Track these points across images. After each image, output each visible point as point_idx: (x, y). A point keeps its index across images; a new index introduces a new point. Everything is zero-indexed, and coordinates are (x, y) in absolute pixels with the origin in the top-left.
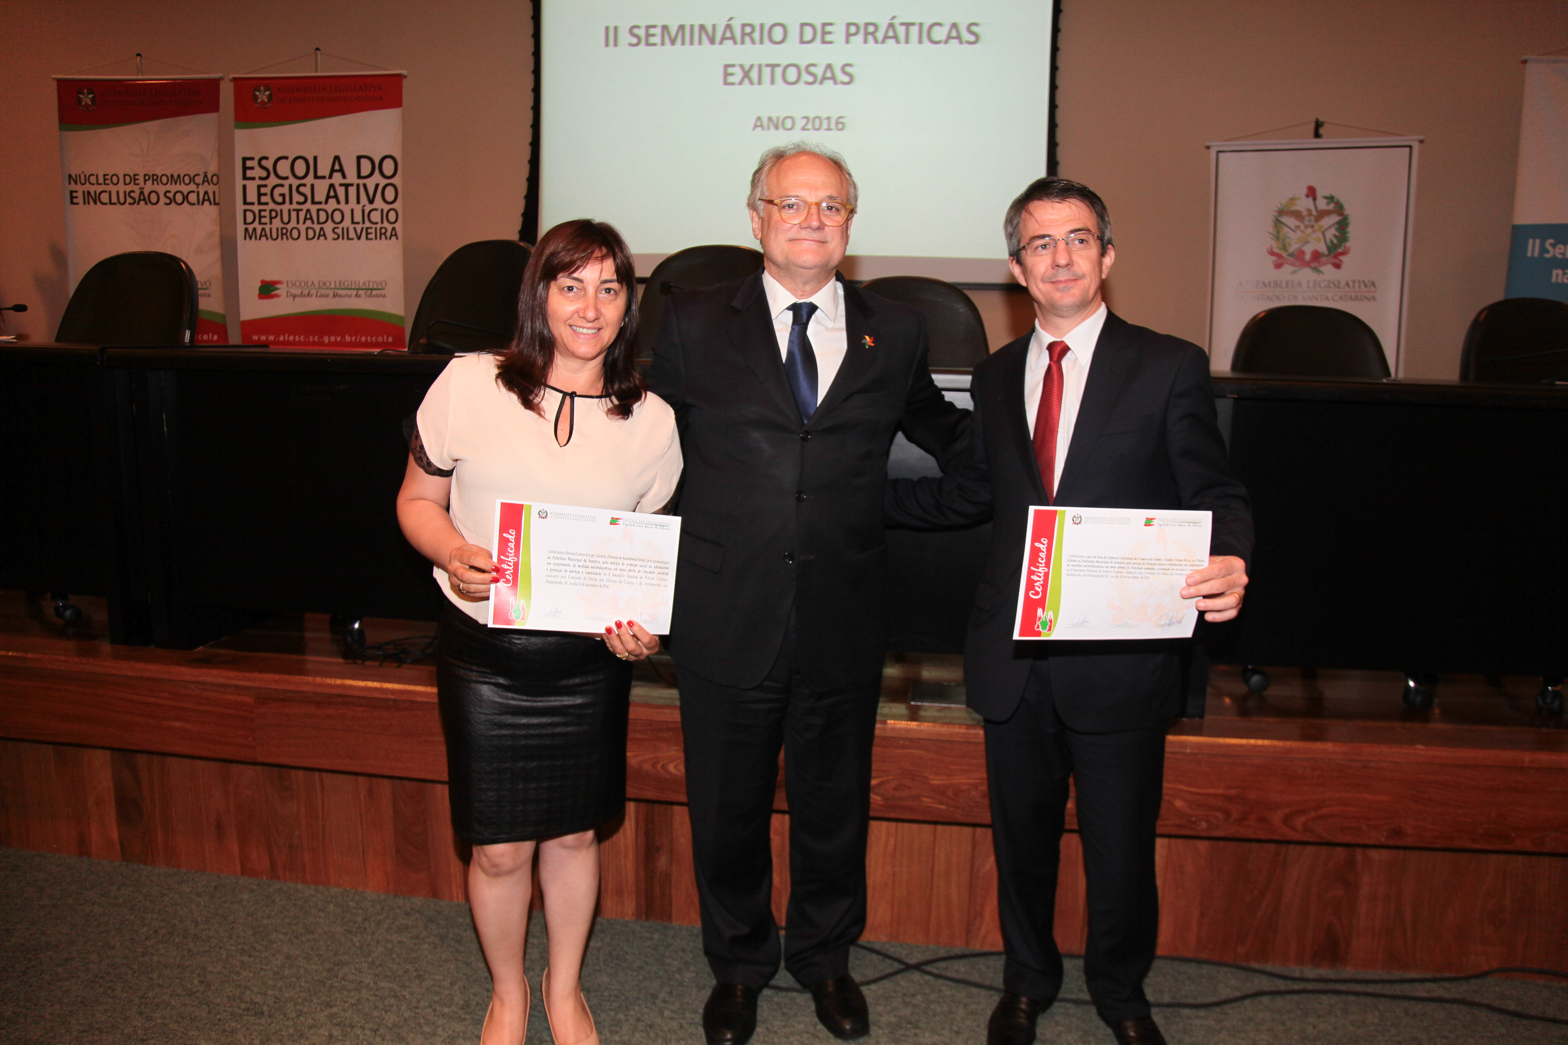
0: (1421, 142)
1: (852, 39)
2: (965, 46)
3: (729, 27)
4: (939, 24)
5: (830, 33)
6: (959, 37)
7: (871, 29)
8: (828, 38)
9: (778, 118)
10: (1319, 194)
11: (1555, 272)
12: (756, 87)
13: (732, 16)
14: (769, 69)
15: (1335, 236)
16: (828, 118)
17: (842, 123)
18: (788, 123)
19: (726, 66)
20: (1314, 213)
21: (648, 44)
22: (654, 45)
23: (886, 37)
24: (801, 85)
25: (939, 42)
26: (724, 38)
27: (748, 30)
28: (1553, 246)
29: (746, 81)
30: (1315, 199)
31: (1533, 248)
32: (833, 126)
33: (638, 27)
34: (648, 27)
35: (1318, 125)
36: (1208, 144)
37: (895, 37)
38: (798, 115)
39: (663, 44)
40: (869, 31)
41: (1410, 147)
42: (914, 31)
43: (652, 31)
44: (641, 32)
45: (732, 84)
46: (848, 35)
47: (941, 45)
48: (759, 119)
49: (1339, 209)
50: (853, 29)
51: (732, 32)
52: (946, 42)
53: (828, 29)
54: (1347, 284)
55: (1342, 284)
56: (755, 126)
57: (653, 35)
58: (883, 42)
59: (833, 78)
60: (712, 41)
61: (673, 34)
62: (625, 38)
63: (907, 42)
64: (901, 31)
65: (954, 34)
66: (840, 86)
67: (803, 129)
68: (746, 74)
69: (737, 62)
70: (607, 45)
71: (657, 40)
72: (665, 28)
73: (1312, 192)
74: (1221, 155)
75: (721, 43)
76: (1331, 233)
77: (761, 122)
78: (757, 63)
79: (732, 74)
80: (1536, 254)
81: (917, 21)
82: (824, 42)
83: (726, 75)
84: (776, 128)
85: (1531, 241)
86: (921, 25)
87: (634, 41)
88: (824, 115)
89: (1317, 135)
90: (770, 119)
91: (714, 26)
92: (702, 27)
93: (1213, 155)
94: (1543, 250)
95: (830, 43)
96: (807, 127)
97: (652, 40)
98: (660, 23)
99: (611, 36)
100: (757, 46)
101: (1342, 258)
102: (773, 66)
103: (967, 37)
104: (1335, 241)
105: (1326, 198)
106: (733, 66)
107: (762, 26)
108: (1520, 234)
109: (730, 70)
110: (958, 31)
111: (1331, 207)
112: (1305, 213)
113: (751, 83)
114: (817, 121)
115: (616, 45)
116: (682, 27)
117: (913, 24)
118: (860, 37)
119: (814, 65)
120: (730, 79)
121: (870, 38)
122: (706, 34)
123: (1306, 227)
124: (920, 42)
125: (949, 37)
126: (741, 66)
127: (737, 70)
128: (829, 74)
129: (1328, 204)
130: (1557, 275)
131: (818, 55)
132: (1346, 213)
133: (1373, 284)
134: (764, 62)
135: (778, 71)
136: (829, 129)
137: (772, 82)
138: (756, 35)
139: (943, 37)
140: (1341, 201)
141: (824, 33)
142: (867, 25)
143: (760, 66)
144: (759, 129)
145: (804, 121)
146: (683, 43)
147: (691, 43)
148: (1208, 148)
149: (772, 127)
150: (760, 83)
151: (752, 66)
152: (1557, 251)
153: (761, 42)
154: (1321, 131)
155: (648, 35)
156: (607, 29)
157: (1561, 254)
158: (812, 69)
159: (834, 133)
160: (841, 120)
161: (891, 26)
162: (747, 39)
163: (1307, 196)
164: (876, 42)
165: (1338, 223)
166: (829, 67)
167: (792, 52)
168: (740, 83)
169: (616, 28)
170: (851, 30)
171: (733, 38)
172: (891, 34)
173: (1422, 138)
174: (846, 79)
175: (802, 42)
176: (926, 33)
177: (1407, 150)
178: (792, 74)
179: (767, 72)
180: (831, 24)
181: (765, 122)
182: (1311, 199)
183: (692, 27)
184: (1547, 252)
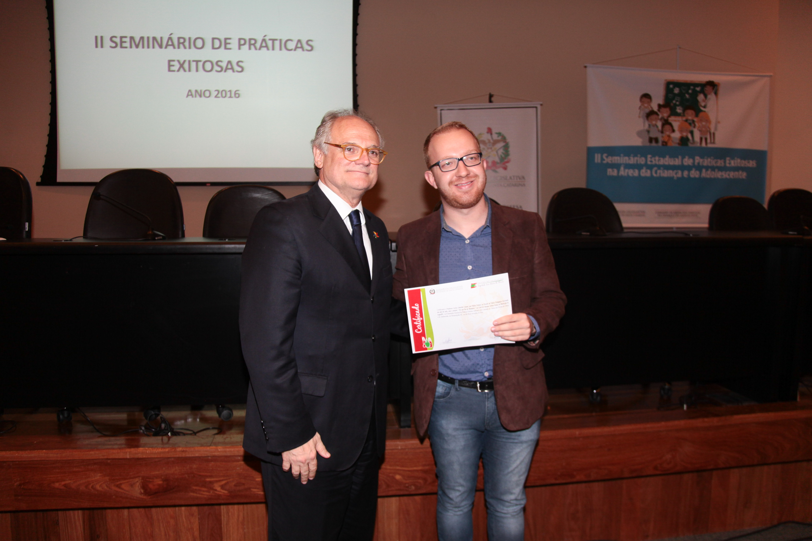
0: (541, 105)
1: (242, 47)
2: (306, 52)
3: (170, 39)
4: (291, 40)
5: (229, 44)
6: (302, 47)
7: (253, 42)
8: (228, 46)
9: (201, 91)
10: (494, 131)
11: (608, 170)
12: (187, 73)
13: (172, 33)
14: (195, 63)
15: (503, 153)
16: (230, 91)
17: (237, 94)
18: (207, 94)
19: (169, 61)
20: (492, 141)
21: (121, 47)
22: (126, 47)
23: (261, 47)
24: (213, 72)
25: (291, 50)
26: (167, 45)
27: (182, 41)
28: (607, 157)
29: (181, 69)
30: (491, 134)
31: (597, 158)
32: (233, 95)
33: (115, 37)
34: (121, 38)
35: (491, 96)
36: (436, 106)
37: (266, 46)
38: (212, 89)
39: (131, 47)
40: (252, 43)
41: (536, 107)
42: (277, 43)
43: (124, 40)
44: (118, 40)
45: (174, 71)
46: (240, 45)
47: (292, 52)
48: (190, 91)
49: (504, 139)
50: (242, 42)
51: (172, 42)
52: (295, 50)
53: (228, 41)
54: (511, 178)
55: (508, 178)
56: (188, 96)
57: (125, 42)
58: (260, 49)
59: (232, 68)
60: (161, 47)
61: (137, 41)
62: (107, 43)
63: (273, 49)
64: (270, 43)
65: (299, 45)
66: (236, 73)
67: (216, 97)
68: (182, 66)
69: (176, 59)
70: (96, 47)
71: (127, 44)
72: (132, 38)
73: (490, 131)
74: (443, 112)
75: (166, 48)
76: (501, 152)
77: (191, 93)
78: (187, 59)
79: (173, 66)
80: (599, 161)
81: (279, 38)
82: (226, 48)
83: (170, 66)
84: (200, 96)
85: (596, 155)
86: (281, 40)
87: (114, 45)
88: (227, 90)
89: (490, 101)
90: (196, 91)
91: (161, 38)
92: (154, 39)
93: (439, 112)
94: (602, 159)
95: (230, 49)
96: (218, 96)
97: (124, 45)
98: (129, 35)
99: (99, 42)
100: (187, 50)
101: (507, 164)
102: (197, 62)
103: (306, 47)
104: (503, 156)
105: (497, 133)
106: (173, 61)
107: (190, 39)
108: (591, 151)
109: (172, 63)
110: (301, 44)
111: (500, 138)
112: (487, 141)
113: (185, 71)
114: (224, 93)
115: (102, 47)
116: (142, 38)
117: (276, 40)
118: (247, 46)
119: (221, 61)
120: (172, 68)
121: (252, 47)
122: (157, 42)
123: (488, 148)
124: (281, 49)
125: (296, 48)
126: (179, 61)
127: (176, 63)
128: (229, 67)
129: (498, 137)
130: (610, 171)
131: (223, 55)
132: (508, 141)
133: (523, 178)
134: (191, 59)
135: (200, 64)
136: (230, 97)
137: (197, 71)
138: (187, 44)
139: (293, 47)
140: (505, 135)
141: (226, 44)
142: (250, 40)
143: (189, 61)
144: (190, 97)
145: (216, 92)
146: (143, 47)
147: (148, 47)
148: (436, 108)
149: (197, 96)
150: (190, 70)
151: (184, 61)
152: (608, 160)
153: (190, 48)
154: (493, 99)
155: (122, 42)
156: (96, 37)
157: (610, 161)
158: (220, 63)
159: (234, 99)
160: (237, 92)
161: (264, 40)
162: (181, 46)
163: (488, 133)
164: (256, 49)
165: (504, 146)
166: (229, 62)
167: (208, 54)
168: (178, 71)
169: (102, 37)
170: (241, 42)
171: (173, 45)
172: (264, 45)
173: (541, 103)
174: (240, 69)
175: (213, 48)
176: (284, 45)
177: (535, 109)
178: (208, 66)
179: (193, 65)
180: (230, 39)
181: (194, 93)
182: (489, 135)
183: (148, 38)
184: (604, 160)
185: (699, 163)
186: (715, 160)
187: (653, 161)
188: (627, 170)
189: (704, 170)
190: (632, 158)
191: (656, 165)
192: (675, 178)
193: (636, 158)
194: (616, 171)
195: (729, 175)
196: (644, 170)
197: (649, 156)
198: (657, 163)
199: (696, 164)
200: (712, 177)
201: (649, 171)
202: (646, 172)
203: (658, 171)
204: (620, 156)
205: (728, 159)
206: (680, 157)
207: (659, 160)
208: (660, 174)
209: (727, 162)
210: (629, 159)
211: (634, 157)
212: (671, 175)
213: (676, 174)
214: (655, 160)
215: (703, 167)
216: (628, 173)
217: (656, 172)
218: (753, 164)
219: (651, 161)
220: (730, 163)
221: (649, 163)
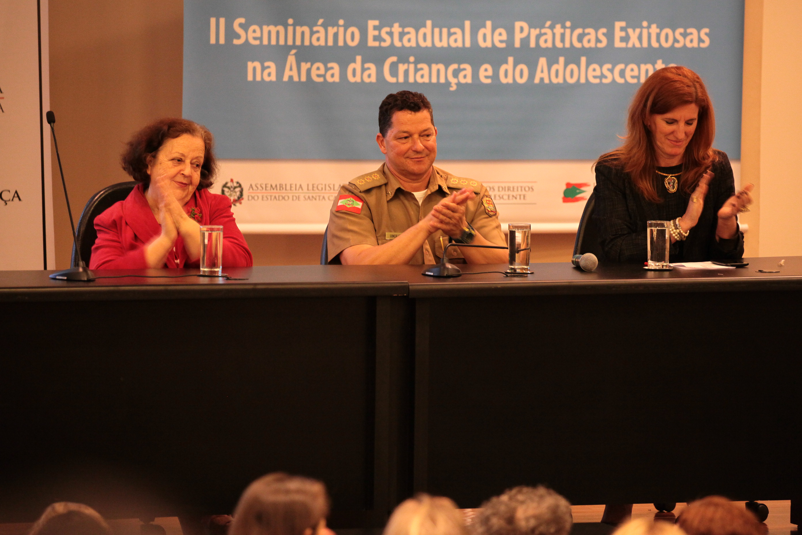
11: (250, 65)
28: (245, 27)
31: (217, 30)
80: (222, 41)
85: (213, 21)
94: (232, 33)
130: (254, 69)
152: (251, 35)
157: (255, 38)
184: (238, 37)
185: (525, 41)
186: (579, 31)
187: (384, 35)
188: (305, 66)
189: (543, 61)
190: (322, 30)
191: (392, 50)
192: (454, 88)
193: (331, 31)
194: (272, 66)
195: (622, 74)
196: (357, 65)
197: (372, 23)
198: (398, 44)
199: (517, 44)
200: (571, 81)
201: (372, 68)
202: (363, 70)
203: (402, 68)
204: (286, 26)
205: (619, 25)
206: (467, 24)
207: (402, 35)
208: (406, 72)
209: (618, 34)
210: (312, 33)
211: (325, 26)
212: (442, 80)
213: (456, 74)
214: (391, 34)
215: (539, 51)
216: (309, 71)
217: (394, 72)
218: (700, 40)
219: (376, 38)
220: (626, 39)
221: (371, 43)
